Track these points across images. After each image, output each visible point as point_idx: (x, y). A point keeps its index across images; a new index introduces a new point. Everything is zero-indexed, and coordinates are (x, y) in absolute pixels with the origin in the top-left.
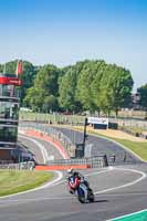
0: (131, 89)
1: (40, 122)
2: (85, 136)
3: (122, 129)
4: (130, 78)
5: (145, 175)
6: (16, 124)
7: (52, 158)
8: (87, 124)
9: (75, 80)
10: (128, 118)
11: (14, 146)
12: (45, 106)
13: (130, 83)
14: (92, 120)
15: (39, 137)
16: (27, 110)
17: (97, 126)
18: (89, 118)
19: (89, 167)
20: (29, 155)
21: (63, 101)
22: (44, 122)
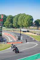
0: (33, 21)
1: (8, 31)
2: (21, 34)
3: (31, 32)
4: (32, 18)
5: (37, 44)
6: (2, 31)
7: (12, 40)
8: (21, 31)
9: (17, 19)
10: (32, 29)
11: (1, 38)
12: (9, 27)
13: (32, 19)
14: (22, 30)
15: (8, 35)
16: (4, 28)
17: (24, 32)
18: (22, 29)
19: (22, 43)
20: (5, 40)
21: (14, 25)
22: (9, 31)
